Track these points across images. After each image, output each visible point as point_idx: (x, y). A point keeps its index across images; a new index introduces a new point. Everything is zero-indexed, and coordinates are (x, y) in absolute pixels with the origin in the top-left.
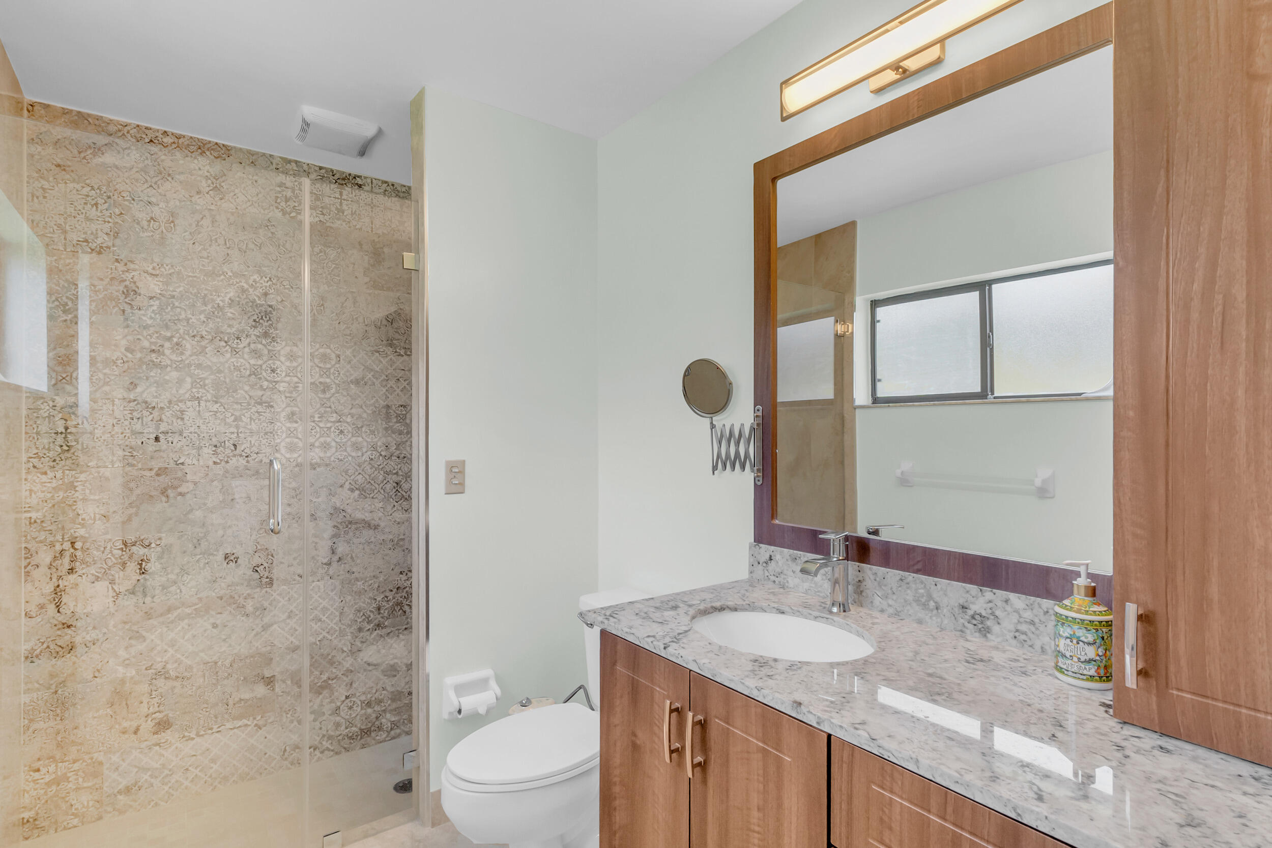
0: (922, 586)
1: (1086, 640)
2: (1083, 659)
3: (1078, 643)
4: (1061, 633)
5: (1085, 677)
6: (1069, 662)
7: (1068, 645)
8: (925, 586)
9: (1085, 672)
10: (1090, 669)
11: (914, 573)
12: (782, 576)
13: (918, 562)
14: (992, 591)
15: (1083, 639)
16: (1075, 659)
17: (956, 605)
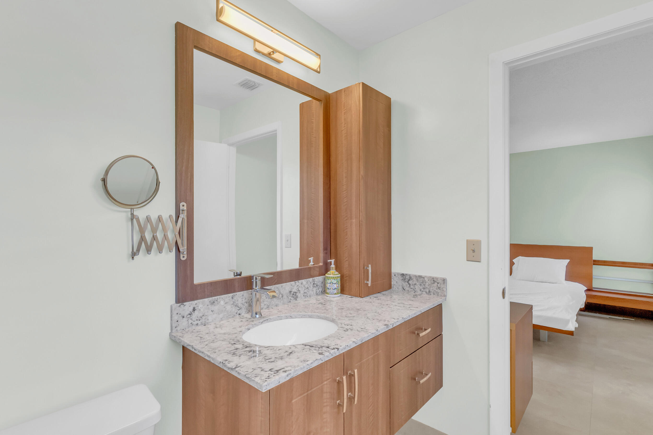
0: (277, 289)
1: (334, 283)
2: (333, 289)
3: (332, 284)
4: (328, 282)
5: (334, 294)
6: (330, 290)
7: (330, 285)
8: (278, 289)
9: (334, 292)
10: (335, 291)
11: (274, 285)
12: (204, 318)
13: (276, 279)
14: (298, 282)
15: (333, 283)
16: (332, 289)
17: (288, 292)
